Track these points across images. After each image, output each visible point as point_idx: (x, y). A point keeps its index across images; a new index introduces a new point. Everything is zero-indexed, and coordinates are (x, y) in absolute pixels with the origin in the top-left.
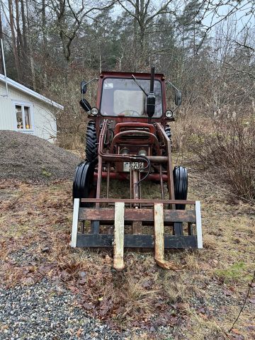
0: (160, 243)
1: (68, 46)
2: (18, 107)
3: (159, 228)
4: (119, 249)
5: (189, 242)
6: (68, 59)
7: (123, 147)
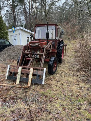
0: (30, 81)
1: (47, 16)
2: (28, 38)
3: (31, 76)
4: (18, 82)
5: (40, 82)
6: (47, 20)
7: (32, 50)
